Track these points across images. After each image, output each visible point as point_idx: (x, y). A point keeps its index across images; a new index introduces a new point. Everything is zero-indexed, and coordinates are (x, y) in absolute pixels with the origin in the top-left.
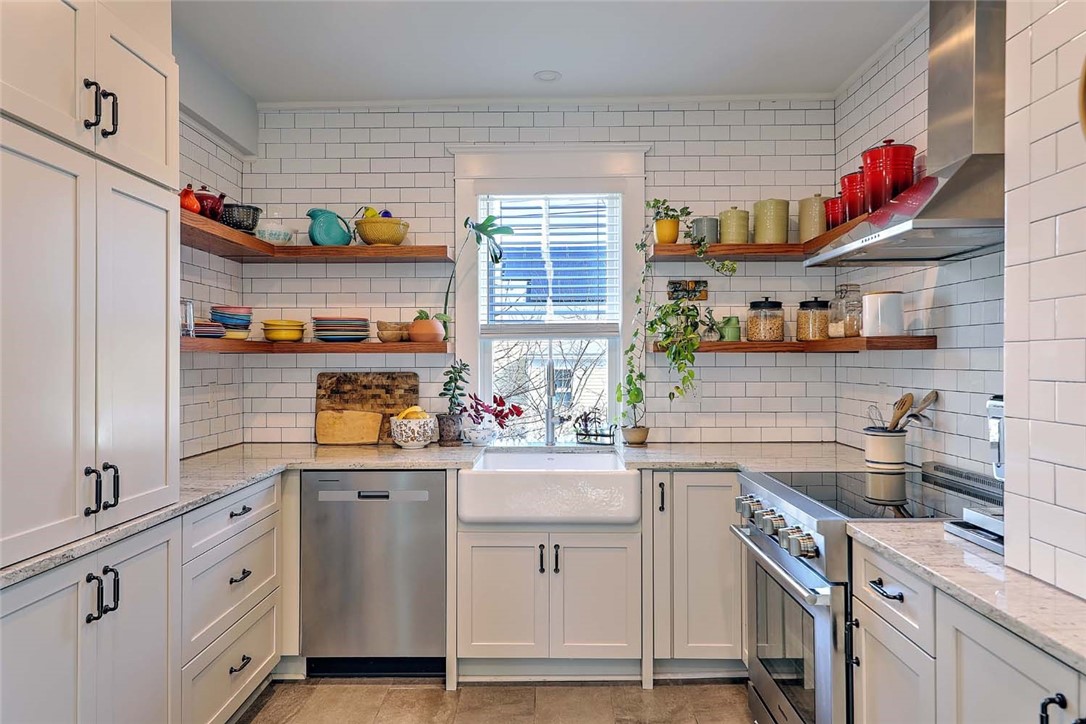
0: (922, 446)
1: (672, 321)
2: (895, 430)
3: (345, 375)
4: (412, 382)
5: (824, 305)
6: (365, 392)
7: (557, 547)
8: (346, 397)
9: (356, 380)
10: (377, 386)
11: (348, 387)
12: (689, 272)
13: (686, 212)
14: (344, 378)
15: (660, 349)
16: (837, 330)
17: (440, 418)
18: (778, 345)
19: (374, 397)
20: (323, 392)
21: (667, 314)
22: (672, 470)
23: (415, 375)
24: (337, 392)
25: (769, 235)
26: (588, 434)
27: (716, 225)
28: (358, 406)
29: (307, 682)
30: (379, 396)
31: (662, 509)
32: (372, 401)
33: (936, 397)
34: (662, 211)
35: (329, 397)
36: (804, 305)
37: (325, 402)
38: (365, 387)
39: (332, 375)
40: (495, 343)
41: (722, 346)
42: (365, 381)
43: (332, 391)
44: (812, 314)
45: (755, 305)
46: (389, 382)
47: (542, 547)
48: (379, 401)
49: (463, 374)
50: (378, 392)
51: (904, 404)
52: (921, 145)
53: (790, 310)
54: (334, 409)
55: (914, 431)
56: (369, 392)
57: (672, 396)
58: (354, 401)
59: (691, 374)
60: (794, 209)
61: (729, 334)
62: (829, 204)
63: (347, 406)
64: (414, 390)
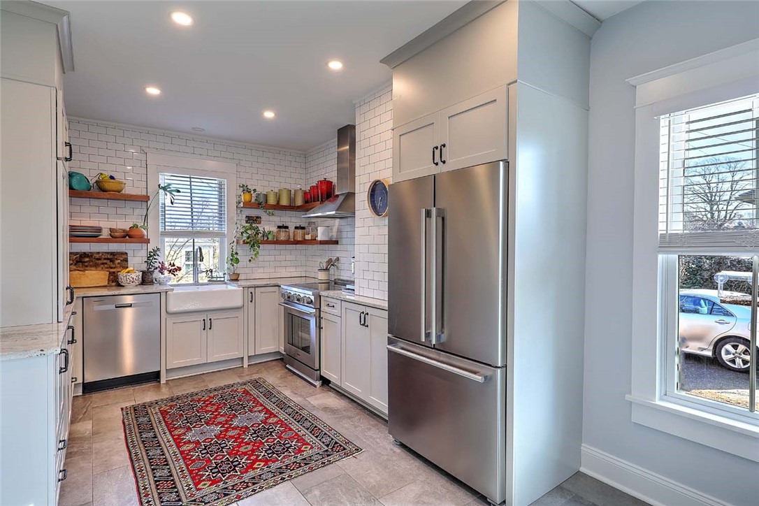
0: (335, 274)
1: (249, 232)
2: (327, 269)
3: (84, 253)
4: (125, 256)
5: (303, 228)
6: (97, 261)
7: (210, 319)
8: (86, 264)
9: (92, 256)
10: (105, 259)
11: (87, 259)
12: (254, 213)
13: (255, 190)
14: (85, 255)
15: (244, 242)
16: (308, 237)
17: (144, 272)
18: (287, 242)
19: (103, 264)
20: (71, 262)
21: (248, 229)
22: (255, 287)
23: (126, 253)
24: (80, 262)
25: (284, 202)
26: (212, 278)
27: (266, 196)
28: (93, 268)
29: (83, 395)
30: (106, 264)
31: (251, 301)
32: (102, 266)
33: (338, 259)
34: (246, 190)
35: (75, 264)
36: (296, 228)
37: (74, 267)
38: (98, 259)
39: (77, 253)
40: (166, 239)
41: (268, 242)
42: (97, 256)
43: (77, 262)
44: (300, 231)
45: (279, 227)
46: (111, 257)
47: (204, 320)
48: (106, 266)
49: (158, 253)
50: (105, 261)
51: (330, 261)
52: (334, 180)
53: (292, 229)
54: (78, 270)
55: (332, 270)
56: (100, 262)
57: (250, 261)
58: (91, 266)
59: (258, 253)
60: (293, 192)
61: (270, 237)
62: (305, 193)
63: (86, 268)
64: (126, 260)
